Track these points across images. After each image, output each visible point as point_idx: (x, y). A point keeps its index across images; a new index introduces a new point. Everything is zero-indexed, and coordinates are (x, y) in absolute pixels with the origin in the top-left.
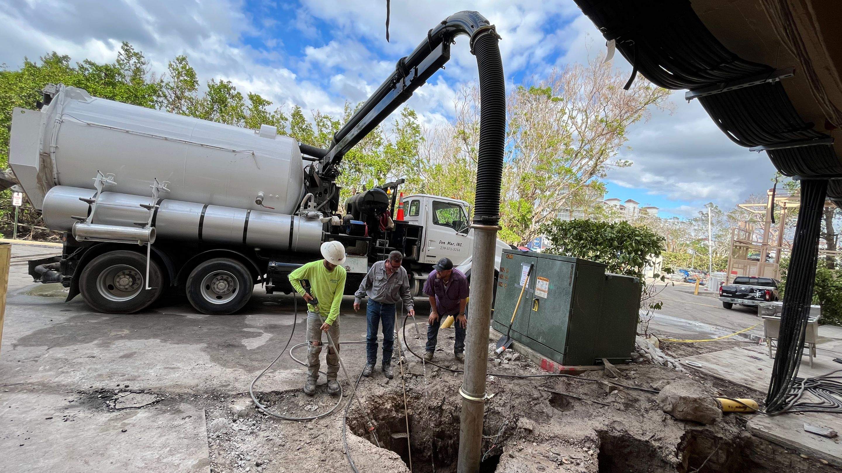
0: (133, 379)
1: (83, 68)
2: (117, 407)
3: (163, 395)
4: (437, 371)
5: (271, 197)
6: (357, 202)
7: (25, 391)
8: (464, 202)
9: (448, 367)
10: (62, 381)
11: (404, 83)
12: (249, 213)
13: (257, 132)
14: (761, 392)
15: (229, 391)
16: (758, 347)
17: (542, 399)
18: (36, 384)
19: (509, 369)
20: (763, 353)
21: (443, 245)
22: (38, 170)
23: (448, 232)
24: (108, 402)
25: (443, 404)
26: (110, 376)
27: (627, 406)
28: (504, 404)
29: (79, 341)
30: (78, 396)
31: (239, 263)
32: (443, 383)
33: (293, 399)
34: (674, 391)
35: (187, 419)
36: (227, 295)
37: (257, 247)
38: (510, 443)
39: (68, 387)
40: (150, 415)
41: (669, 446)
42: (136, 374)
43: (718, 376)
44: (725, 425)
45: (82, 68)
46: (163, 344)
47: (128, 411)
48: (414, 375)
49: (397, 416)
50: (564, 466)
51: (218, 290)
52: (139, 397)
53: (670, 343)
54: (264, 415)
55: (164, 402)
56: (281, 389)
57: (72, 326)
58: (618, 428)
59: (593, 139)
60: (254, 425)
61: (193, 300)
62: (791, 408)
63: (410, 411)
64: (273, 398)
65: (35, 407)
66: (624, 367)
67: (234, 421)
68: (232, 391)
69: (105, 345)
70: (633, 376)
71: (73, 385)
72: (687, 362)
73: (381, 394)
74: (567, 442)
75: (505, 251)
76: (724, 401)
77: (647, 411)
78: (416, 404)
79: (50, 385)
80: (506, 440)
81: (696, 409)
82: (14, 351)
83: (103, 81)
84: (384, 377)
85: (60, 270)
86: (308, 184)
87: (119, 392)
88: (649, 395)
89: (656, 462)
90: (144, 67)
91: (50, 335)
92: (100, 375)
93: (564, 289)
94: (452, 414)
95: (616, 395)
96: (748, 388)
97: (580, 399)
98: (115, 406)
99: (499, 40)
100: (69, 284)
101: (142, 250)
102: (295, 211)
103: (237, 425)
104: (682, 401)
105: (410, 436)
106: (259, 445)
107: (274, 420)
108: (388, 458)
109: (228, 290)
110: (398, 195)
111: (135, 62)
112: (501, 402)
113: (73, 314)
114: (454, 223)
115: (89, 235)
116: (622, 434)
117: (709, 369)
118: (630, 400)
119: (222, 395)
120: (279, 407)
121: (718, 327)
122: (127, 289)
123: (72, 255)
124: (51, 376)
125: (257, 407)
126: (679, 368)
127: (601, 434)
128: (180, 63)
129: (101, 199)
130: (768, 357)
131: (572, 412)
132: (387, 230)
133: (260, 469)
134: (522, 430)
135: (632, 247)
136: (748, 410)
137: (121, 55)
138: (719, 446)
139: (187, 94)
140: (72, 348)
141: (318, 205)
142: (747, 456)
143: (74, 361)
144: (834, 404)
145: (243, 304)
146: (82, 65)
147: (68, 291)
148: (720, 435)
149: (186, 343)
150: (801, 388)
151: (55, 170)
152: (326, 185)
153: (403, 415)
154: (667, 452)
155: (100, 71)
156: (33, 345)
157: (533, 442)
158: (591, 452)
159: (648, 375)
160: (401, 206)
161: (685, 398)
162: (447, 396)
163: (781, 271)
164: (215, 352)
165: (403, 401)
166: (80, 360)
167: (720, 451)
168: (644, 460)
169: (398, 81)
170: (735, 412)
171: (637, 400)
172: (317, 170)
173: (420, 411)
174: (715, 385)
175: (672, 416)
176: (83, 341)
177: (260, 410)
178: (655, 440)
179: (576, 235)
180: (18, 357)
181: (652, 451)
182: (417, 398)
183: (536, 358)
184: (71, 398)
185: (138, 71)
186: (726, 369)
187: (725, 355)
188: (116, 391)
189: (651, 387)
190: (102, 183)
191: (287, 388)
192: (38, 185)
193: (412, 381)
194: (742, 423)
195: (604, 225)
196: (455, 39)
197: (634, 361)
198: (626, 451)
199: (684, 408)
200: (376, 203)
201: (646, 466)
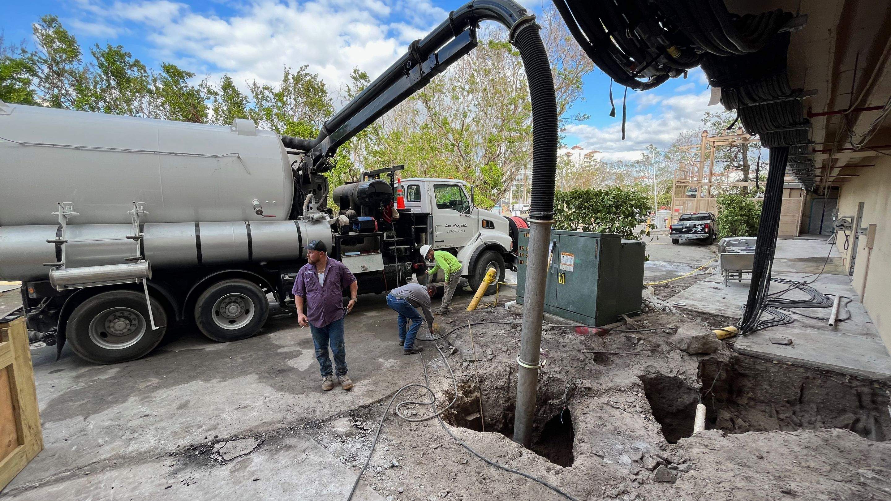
2: (226, 459)
3: (260, 436)
4: (491, 354)
5: (268, 204)
7: (108, 468)
10: (139, 448)
11: (421, 69)
12: (249, 225)
13: (234, 129)
14: (733, 318)
16: (712, 277)
17: (587, 360)
18: (113, 458)
20: (718, 283)
21: (449, 228)
23: (452, 215)
24: (212, 457)
27: (653, 351)
28: (560, 371)
29: (112, 403)
30: (173, 458)
31: (249, 282)
34: (687, 333)
35: (306, 452)
36: (241, 318)
37: (263, 261)
38: (574, 401)
39: (152, 453)
40: (266, 457)
41: (691, 376)
42: (212, 422)
43: (699, 310)
44: (723, 351)
47: (240, 459)
48: (471, 361)
49: (468, 401)
51: (229, 314)
52: (238, 443)
54: (365, 430)
55: (267, 442)
57: (85, 388)
58: (653, 371)
61: (207, 330)
62: (757, 327)
63: (476, 394)
64: (363, 412)
65: (140, 481)
66: (638, 318)
68: (323, 416)
69: (147, 400)
70: (647, 325)
71: (155, 449)
72: (674, 303)
74: (620, 391)
76: (717, 332)
77: (668, 353)
79: (130, 455)
80: (569, 399)
81: (704, 344)
87: (213, 445)
88: (665, 339)
89: (683, 390)
91: (71, 403)
92: (175, 433)
93: (590, 262)
95: (643, 344)
97: (616, 354)
98: (223, 458)
100: (53, 341)
101: (138, 287)
104: (695, 340)
109: (242, 311)
115: (67, 283)
116: (656, 375)
117: (692, 306)
118: (654, 346)
119: (318, 422)
121: (677, 264)
123: (38, 308)
124: (120, 446)
126: (673, 310)
127: (641, 378)
131: (614, 365)
132: (393, 221)
134: (583, 389)
136: (732, 334)
138: (721, 368)
140: (111, 411)
141: (319, 204)
142: (736, 370)
144: (782, 317)
145: (264, 321)
148: (721, 360)
152: (318, 180)
153: (472, 399)
154: (691, 382)
156: (63, 419)
157: (594, 397)
158: (640, 395)
159: (658, 322)
161: (696, 338)
164: (272, 381)
165: (470, 387)
166: (136, 423)
167: (722, 372)
168: (674, 391)
169: (413, 67)
170: (725, 339)
171: (658, 346)
173: (487, 392)
175: (687, 353)
176: (117, 402)
178: (680, 374)
181: (680, 383)
182: (481, 381)
183: (570, 325)
184: (168, 463)
186: (703, 303)
187: (696, 290)
188: (210, 444)
190: (64, 215)
191: (370, 400)
193: (471, 367)
194: (730, 346)
195: (600, 192)
196: (480, 24)
197: (643, 311)
198: (660, 387)
199: (696, 345)
200: (378, 194)
201: (675, 395)
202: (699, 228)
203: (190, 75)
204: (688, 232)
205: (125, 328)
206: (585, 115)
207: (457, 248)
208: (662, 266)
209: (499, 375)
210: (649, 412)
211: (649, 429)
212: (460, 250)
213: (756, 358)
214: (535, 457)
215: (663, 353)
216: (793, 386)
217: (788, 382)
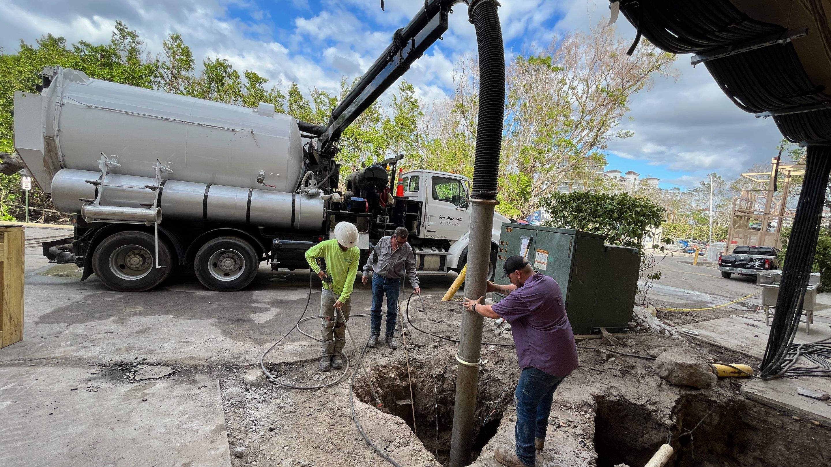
0: (150, 352)
1: (79, 49)
2: (137, 378)
3: (179, 367)
4: (439, 342)
5: (272, 176)
6: (357, 178)
7: (50, 365)
8: (463, 177)
9: (449, 337)
10: (84, 355)
11: (401, 55)
12: (251, 192)
13: (255, 110)
14: (756, 358)
15: (241, 362)
16: (755, 315)
18: (60, 358)
19: (509, 339)
20: (760, 321)
21: (443, 220)
22: (43, 153)
23: (447, 207)
24: (128, 374)
25: (445, 372)
26: (129, 350)
28: (504, 372)
29: (96, 318)
30: (99, 368)
31: (244, 241)
32: (445, 353)
33: (301, 369)
34: (670, 357)
35: (203, 389)
36: (234, 272)
37: (261, 225)
38: (510, 408)
39: (89, 361)
40: (168, 385)
41: (663, 409)
42: (152, 348)
43: (714, 343)
44: (719, 389)
45: (77, 49)
46: (175, 320)
47: (147, 382)
48: (417, 345)
49: (401, 384)
50: (562, 428)
51: (225, 267)
52: (156, 369)
53: (668, 312)
54: (275, 384)
55: (179, 373)
56: (289, 360)
57: (88, 304)
58: (615, 393)
59: (594, 110)
60: (266, 393)
61: (202, 277)
62: (785, 372)
63: (413, 380)
64: (283, 368)
65: (60, 380)
66: (621, 335)
67: (247, 390)
68: (243, 363)
69: (121, 321)
70: (630, 344)
71: (94, 358)
72: (684, 330)
73: (386, 364)
75: (505, 225)
76: (719, 367)
77: (643, 377)
78: (419, 373)
79: (73, 359)
80: (506, 405)
81: (691, 374)
82: (37, 328)
83: (100, 62)
84: (388, 348)
85: (73, 250)
86: (308, 161)
87: (137, 365)
88: (646, 362)
89: (650, 424)
90: (139, 46)
91: (69, 313)
92: (118, 350)
93: (563, 261)
95: (613, 362)
96: (744, 354)
98: (134, 377)
99: (498, 7)
100: (82, 264)
101: (150, 230)
102: (296, 189)
103: (249, 394)
104: (678, 367)
105: (414, 401)
106: (272, 412)
107: (284, 389)
108: (393, 422)
109: (235, 267)
110: (398, 171)
111: (130, 42)
112: (500, 370)
113: (89, 293)
114: (454, 197)
115: (98, 217)
116: (618, 398)
117: (705, 337)
118: (627, 367)
119: (235, 367)
120: (289, 377)
121: (715, 296)
122: (138, 268)
123: (83, 237)
124: (72, 350)
125: (268, 377)
126: (676, 336)
127: (597, 398)
128: (175, 41)
129: (106, 181)
130: (765, 325)
132: (387, 206)
133: (273, 433)
135: (632, 218)
136: (742, 375)
137: (116, 34)
138: (713, 409)
139: (183, 73)
140: (90, 324)
141: (319, 182)
142: (740, 418)
143: (94, 336)
144: (829, 369)
145: (250, 281)
146: (78, 47)
147: (82, 271)
148: (713, 399)
149: (198, 318)
150: (796, 354)
151: (60, 153)
152: (325, 162)
153: (407, 383)
154: (662, 415)
155: (96, 52)
156: (54, 323)
158: (588, 415)
159: (645, 343)
160: (401, 182)
161: (680, 365)
162: (449, 365)
163: (782, 240)
164: (226, 327)
165: (407, 370)
166: (99, 336)
167: (714, 414)
168: (639, 423)
169: (395, 53)
170: (729, 377)
171: (633, 367)
172: (316, 148)
173: (423, 379)
174: (710, 352)
175: (668, 381)
176: (100, 318)
177: (270, 379)
178: (650, 404)
179: (576, 207)
180: (40, 334)
181: (647, 414)
182: (420, 367)
184: (93, 371)
185: (133, 52)
186: (723, 337)
187: (722, 323)
188: (135, 364)
189: (648, 354)
190: (106, 165)
191: (295, 359)
192: (45, 168)
193: (415, 351)
194: (736, 387)
195: (604, 197)
196: (453, 8)
197: (631, 329)
198: (622, 414)
199: (678, 373)
200: (375, 179)
201: (641, 428)
202: (757, 263)
203: (266, 81)
204: (742, 265)
205: (138, 264)
206: (628, 132)
207: (450, 241)
208: (695, 296)
209: (438, 363)
210: (590, 437)
211: (580, 455)
212: (454, 243)
213: (770, 407)
215: (635, 377)
216: (821, 454)
217: (814, 448)
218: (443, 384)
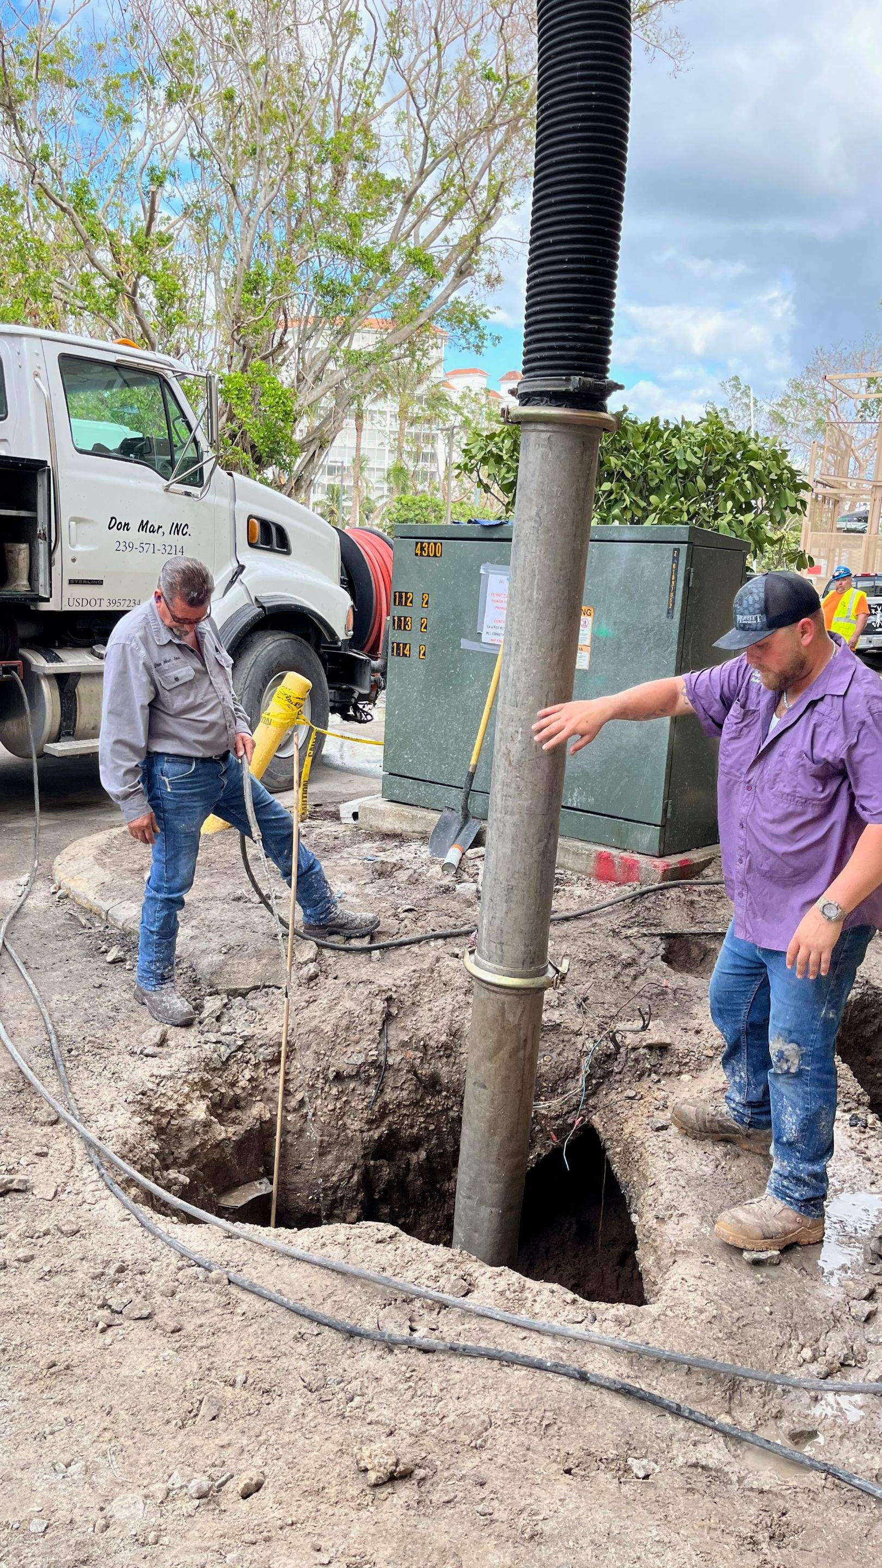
4: (312, 961)
17: (643, 959)
21: (123, 535)
32: (363, 990)
38: (613, 1097)
48: (233, 993)
49: (227, 1137)
80: (595, 1092)
93: (648, 632)
94: (415, 1074)
108: (368, 1244)
134: (642, 1051)
153: (242, 1128)
157: (679, 1073)
165: (234, 1084)
173: (299, 1096)
182: (280, 1059)
183: (576, 854)
193: (235, 1013)
202: (879, 618)
209: (347, 1028)
214: (523, 1289)
218: (381, 1091)
